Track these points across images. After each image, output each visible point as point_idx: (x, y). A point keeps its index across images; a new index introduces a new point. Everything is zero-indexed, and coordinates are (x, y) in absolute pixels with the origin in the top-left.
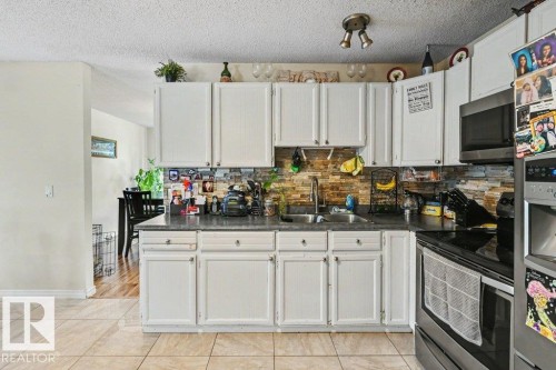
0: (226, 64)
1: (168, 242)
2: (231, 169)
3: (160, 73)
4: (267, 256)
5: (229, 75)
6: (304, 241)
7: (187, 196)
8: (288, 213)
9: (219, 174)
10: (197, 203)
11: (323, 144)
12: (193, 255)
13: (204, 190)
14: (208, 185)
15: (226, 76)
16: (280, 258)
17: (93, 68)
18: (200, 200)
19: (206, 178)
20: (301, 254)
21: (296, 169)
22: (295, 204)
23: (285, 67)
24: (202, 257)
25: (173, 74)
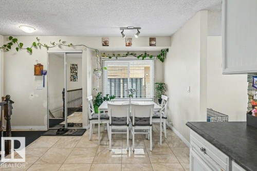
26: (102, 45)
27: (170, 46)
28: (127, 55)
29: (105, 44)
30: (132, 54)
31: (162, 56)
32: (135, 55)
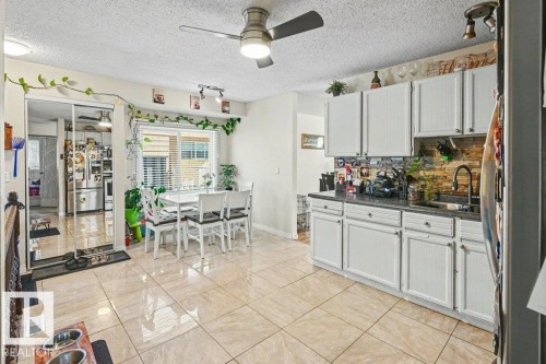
0: (376, 72)
1: (326, 207)
2: (382, 158)
3: (329, 91)
4: (393, 230)
5: (378, 81)
6: (427, 224)
7: (349, 178)
8: (438, 200)
9: (373, 162)
10: (354, 184)
11: (467, 132)
12: (340, 219)
13: (362, 174)
14: (364, 171)
15: (377, 82)
16: (406, 234)
17: (298, 93)
18: (357, 182)
19: (363, 165)
20: (426, 235)
21: (446, 158)
22: (446, 193)
23: (436, 59)
24: (346, 221)
25: (337, 89)
26: (151, 100)
27: (245, 115)
28: (178, 119)
29: (158, 100)
30: (186, 119)
31: (230, 126)
32: (191, 121)
